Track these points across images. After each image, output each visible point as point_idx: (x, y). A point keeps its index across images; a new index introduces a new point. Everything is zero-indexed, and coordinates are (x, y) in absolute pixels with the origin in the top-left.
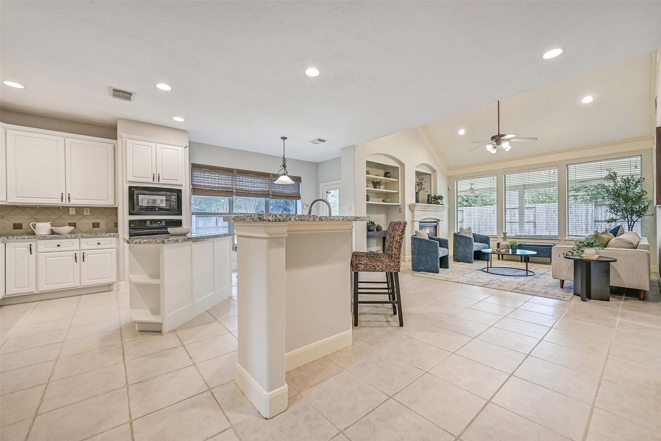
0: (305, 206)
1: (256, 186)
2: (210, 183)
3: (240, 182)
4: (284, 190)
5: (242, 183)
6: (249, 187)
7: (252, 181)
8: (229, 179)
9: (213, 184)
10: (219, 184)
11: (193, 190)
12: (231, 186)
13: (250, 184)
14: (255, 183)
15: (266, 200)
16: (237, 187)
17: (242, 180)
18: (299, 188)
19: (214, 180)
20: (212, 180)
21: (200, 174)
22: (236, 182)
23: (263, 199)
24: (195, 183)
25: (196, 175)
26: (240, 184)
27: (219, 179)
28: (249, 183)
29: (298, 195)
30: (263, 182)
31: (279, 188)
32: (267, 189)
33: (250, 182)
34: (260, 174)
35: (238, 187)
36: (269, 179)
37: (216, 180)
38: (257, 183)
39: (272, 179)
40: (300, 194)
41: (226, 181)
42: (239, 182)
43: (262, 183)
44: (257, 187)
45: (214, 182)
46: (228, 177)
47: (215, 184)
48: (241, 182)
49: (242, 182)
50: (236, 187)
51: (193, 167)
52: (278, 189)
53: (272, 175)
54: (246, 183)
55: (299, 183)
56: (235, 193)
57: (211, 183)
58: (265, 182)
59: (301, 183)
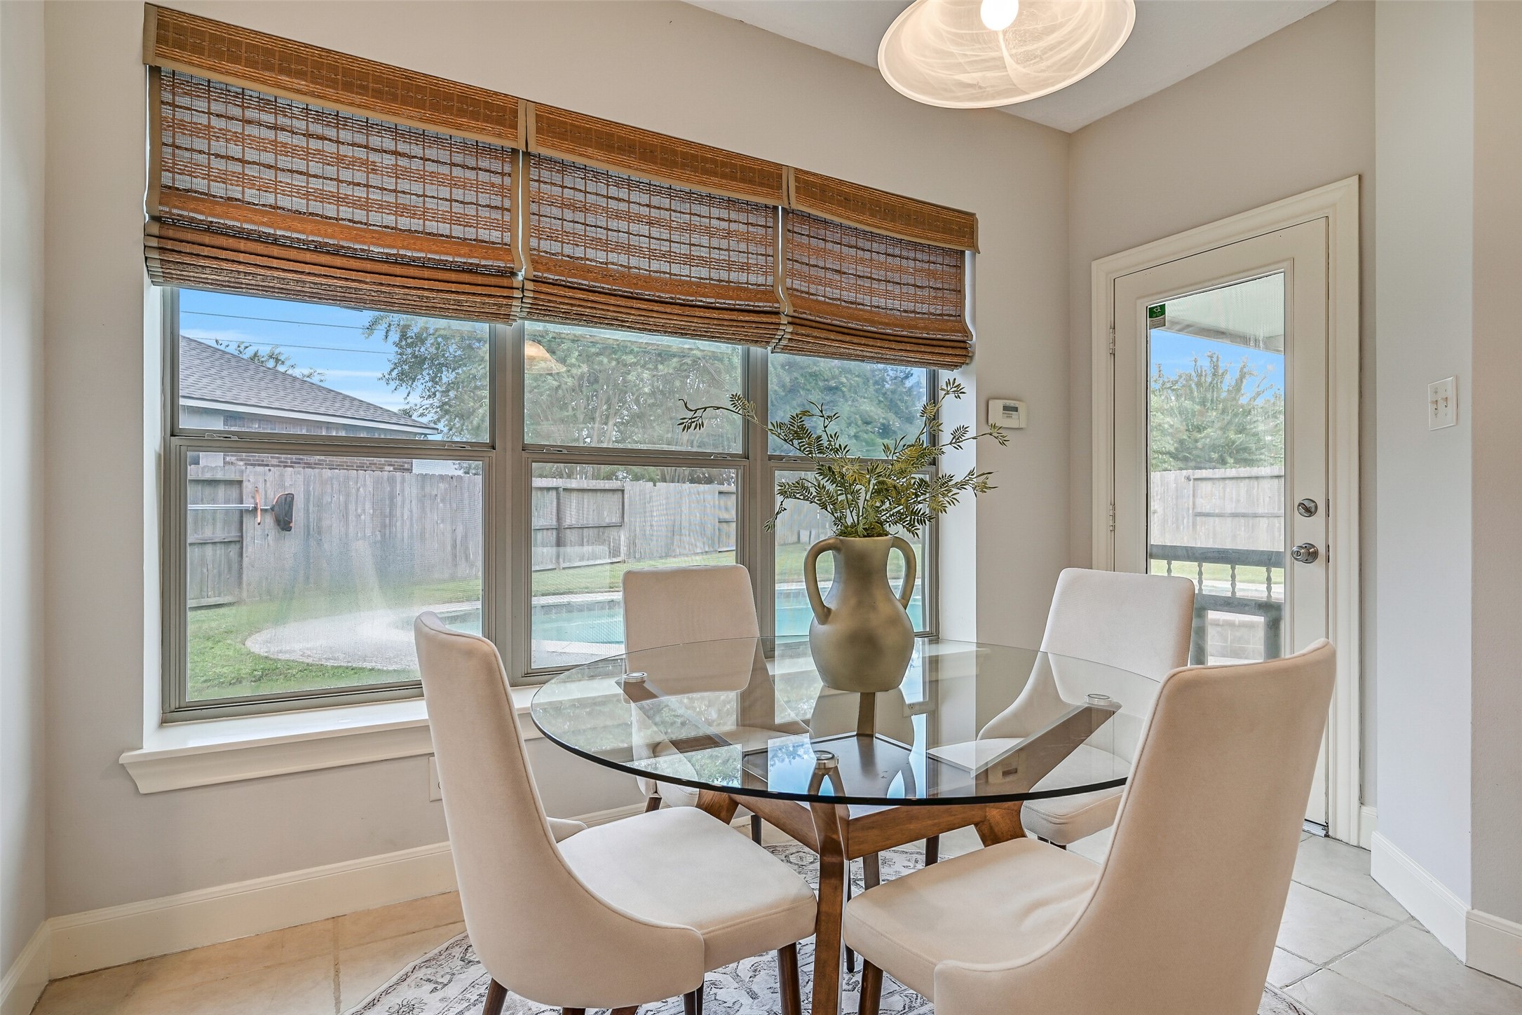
0: (996, 407)
1: (685, 249)
2: (322, 197)
3: (568, 215)
4: (871, 292)
5: (579, 217)
6: (628, 249)
7: (655, 213)
8: (483, 176)
9: (355, 204)
10: (400, 210)
11: (155, 229)
12: (495, 236)
13: (645, 229)
14: (681, 229)
15: (747, 358)
16: (545, 245)
17: (580, 196)
18: (960, 292)
19: (360, 177)
20: (346, 175)
21: (237, 112)
22: (534, 208)
23: (730, 354)
24: (183, 182)
25: (203, 120)
26: (568, 227)
27: (397, 173)
28: (634, 228)
29: (958, 336)
30: (734, 226)
31: (837, 277)
32: (761, 280)
33: (639, 219)
34: (714, 161)
35: (556, 247)
36: (776, 208)
37: (374, 180)
38: (689, 228)
39: (795, 205)
40: (965, 331)
41: (458, 194)
42: (556, 212)
43: (729, 234)
44: (689, 260)
45: (360, 192)
46: (471, 162)
47: (366, 205)
48: (573, 207)
49: (585, 209)
50: (534, 243)
51: (160, 40)
52: (829, 284)
53: (797, 180)
54: (613, 224)
55: (963, 253)
56: (529, 285)
57: (339, 200)
58: (743, 228)
59: (976, 250)
